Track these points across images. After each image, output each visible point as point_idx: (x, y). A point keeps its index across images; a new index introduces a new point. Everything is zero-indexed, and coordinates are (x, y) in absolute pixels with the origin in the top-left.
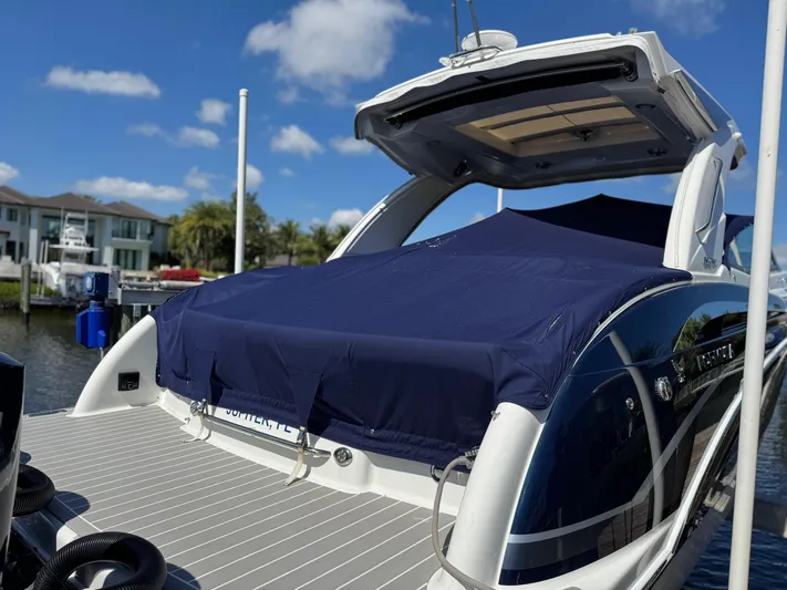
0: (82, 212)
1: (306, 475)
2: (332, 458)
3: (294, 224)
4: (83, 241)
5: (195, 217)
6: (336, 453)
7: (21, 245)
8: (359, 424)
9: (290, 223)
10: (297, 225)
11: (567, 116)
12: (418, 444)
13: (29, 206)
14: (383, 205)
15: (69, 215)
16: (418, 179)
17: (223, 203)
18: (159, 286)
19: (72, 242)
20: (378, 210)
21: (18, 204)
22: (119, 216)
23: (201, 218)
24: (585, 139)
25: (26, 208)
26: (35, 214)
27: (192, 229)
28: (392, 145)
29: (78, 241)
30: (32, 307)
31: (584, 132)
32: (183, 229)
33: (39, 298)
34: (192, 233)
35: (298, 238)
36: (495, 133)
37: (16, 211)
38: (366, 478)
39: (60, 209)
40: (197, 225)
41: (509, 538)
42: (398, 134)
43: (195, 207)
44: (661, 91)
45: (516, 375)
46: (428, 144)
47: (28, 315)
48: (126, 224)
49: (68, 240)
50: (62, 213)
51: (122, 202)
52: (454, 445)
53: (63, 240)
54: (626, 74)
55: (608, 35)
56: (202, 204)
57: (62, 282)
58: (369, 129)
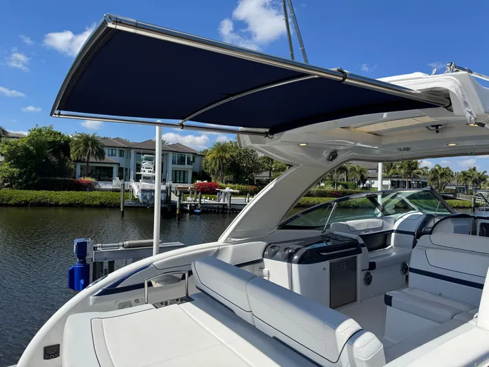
4: (152, 170)
5: (215, 152)
13: (130, 148)
15: (145, 156)
18: (123, 246)
19: (146, 171)
21: (124, 147)
22: (176, 152)
24: (437, 132)
25: (128, 150)
26: (133, 152)
27: (214, 158)
29: (150, 170)
30: (125, 207)
32: (209, 158)
33: (129, 202)
34: (214, 161)
37: (124, 151)
40: (217, 156)
47: (123, 212)
48: (179, 156)
49: (145, 169)
53: (142, 169)
57: (140, 194)
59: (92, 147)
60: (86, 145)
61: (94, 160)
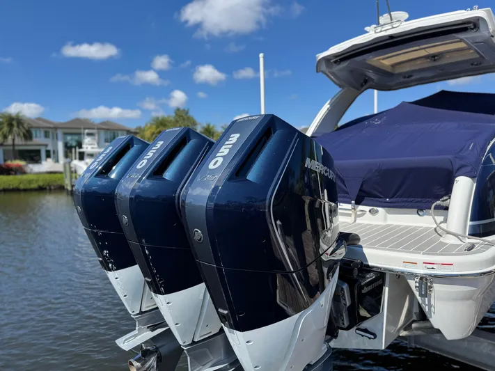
0: (94, 129)
1: (355, 221)
2: (368, 213)
3: (211, 126)
4: (96, 146)
5: (154, 126)
6: (370, 211)
7: (54, 152)
8: (381, 198)
9: (209, 126)
10: (213, 127)
11: (426, 50)
12: (411, 202)
13: (56, 128)
14: (329, 106)
15: (86, 131)
16: (343, 91)
17: (169, 117)
19: (89, 147)
20: (326, 109)
22: (108, 129)
23: (158, 127)
24: (435, 60)
25: (53, 130)
26: (60, 133)
27: (153, 134)
28: (333, 74)
31: (433, 57)
32: (147, 134)
34: (154, 136)
35: (215, 135)
36: (384, 62)
37: (49, 132)
38: (385, 219)
39: (80, 129)
40: (156, 132)
41: (469, 223)
42: (337, 68)
43: (153, 120)
44: (492, 36)
45: (463, 166)
46: (351, 71)
48: (112, 134)
49: (87, 146)
50: (82, 131)
51: (108, 121)
52: (430, 200)
53: (84, 146)
54: (473, 29)
55: (463, 11)
56: (158, 118)
58: (323, 67)
59: (18, 127)
60: (11, 125)
61: (20, 143)
